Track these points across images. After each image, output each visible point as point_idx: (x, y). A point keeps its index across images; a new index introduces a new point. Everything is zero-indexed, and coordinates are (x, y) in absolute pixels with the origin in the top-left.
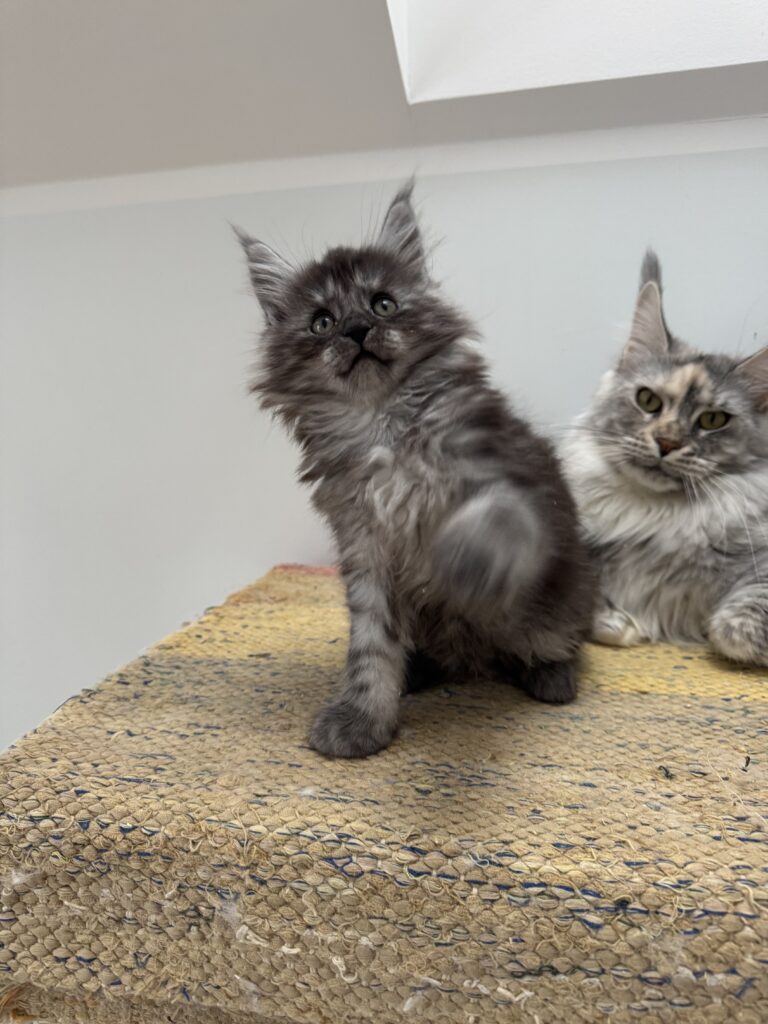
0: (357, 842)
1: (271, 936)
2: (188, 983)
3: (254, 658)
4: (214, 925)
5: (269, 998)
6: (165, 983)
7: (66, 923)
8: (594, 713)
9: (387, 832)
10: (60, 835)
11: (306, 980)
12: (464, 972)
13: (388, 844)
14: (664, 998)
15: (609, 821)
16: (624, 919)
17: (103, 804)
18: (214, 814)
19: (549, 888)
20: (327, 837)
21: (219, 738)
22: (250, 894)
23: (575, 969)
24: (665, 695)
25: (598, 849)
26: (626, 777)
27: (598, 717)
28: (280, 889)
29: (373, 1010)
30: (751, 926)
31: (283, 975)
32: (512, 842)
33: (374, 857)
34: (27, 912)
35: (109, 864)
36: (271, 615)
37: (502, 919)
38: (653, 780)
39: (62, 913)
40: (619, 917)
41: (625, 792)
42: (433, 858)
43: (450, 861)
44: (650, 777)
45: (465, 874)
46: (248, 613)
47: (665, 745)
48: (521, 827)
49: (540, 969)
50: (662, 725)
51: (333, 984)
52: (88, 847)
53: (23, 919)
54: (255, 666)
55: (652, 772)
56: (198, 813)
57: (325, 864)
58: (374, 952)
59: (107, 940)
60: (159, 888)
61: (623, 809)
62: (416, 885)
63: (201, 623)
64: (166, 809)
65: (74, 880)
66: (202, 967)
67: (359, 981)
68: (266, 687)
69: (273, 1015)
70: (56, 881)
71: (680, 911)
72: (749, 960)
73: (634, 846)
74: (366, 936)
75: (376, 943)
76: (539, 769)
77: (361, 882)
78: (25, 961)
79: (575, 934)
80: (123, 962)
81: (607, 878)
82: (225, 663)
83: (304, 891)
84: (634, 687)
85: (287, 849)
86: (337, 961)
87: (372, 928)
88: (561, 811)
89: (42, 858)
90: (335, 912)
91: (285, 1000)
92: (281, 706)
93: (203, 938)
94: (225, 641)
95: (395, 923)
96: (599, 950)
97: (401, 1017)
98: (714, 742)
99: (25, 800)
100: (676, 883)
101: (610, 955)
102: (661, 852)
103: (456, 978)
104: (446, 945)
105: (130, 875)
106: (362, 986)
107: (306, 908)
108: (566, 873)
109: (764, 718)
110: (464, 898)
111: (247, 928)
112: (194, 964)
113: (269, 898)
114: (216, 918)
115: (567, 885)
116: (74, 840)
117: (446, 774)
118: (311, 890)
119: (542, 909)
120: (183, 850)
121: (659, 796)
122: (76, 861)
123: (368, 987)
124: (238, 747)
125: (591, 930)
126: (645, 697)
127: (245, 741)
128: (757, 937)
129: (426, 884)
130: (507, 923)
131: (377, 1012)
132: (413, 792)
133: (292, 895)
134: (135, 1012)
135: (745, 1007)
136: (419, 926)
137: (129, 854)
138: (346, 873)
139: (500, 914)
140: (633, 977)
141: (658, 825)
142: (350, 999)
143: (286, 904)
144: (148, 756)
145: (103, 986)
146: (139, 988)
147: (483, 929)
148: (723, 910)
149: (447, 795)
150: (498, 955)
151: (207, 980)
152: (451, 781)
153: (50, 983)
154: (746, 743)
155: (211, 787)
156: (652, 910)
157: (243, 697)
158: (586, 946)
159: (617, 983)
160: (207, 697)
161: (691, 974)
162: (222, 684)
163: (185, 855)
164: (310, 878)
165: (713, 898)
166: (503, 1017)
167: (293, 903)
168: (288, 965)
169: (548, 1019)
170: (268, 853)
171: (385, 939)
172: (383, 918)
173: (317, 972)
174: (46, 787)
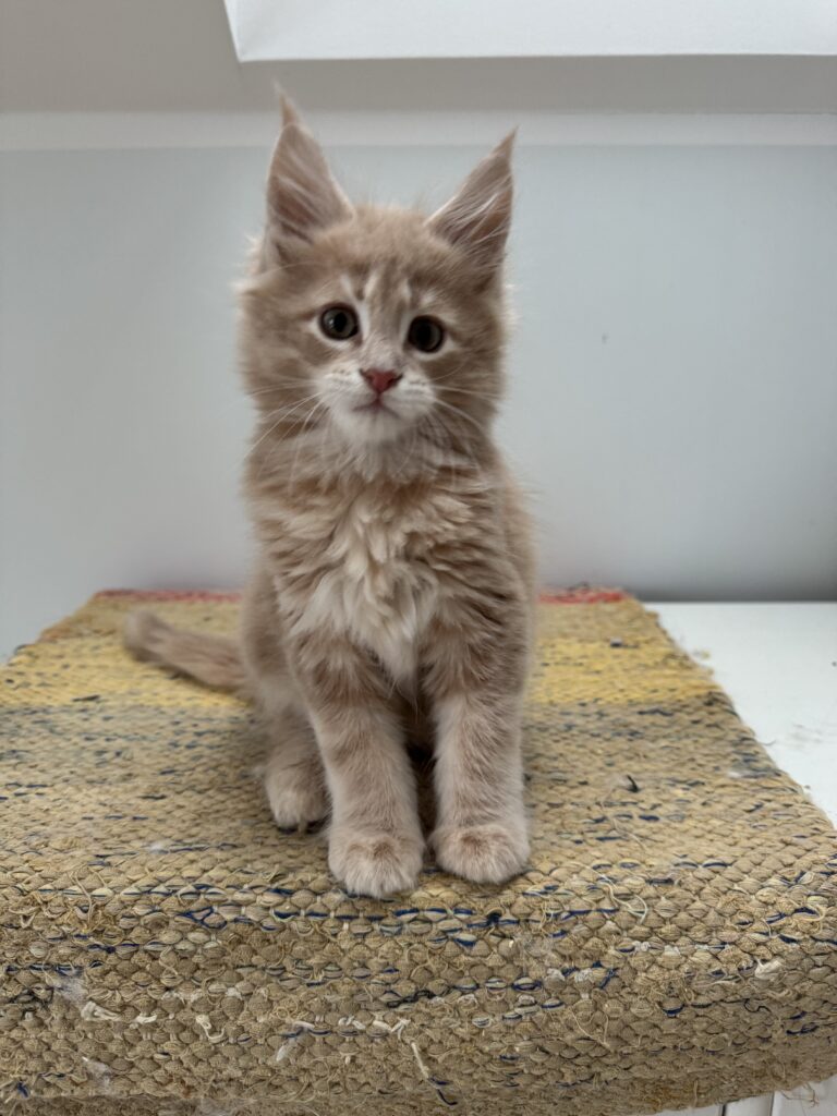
0: (217, 890)
1: (124, 1006)
2: (24, 1077)
3: (79, 703)
4: (53, 1007)
5: (124, 1076)
9: (247, 876)
11: (166, 1050)
12: (337, 1009)
13: (252, 888)
14: (536, 1002)
16: (497, 932)
18: (47, 882)
19: (421, 913)
20: (183, 890)
21: (45, 797)
22: (95, 965)
23: (450, 989)
28: (132, 954)
29: (242, 1069)
30: (612, 920)
31: (138, 1049)
33: (238, 905)
36: (98, 651)
37: (375, 952)
40: (492, 930)
42: (301, 897)
43: (319, 898)
45: (335, 910)
46: (68, 650)
49: (416, 994)
51: (198, 1048)
54: (83, 711)
56: (28, 883)
57: (184, 920)
58: (243, 1002)
62: (283, 928)
63: (11, 665)
66: (40, 1056)
67: (226, 1038)
68: (100, 734)
69: (129, 1095)
71: (548, 915)
72: (612, 951)
74: (233, 987)
75: (244, 992)
77: (224, 933)
79: (449, 955)
81: (478, 893)
82: (45, 711)
83: (160, 952)
85: (138, 910)
86: (201, 1020)
87: (240, 978)
90: (198, 968)
91: (143, 1075)
92: (118, 754)
93: (41, 1024)
94: (43, 685)
95: (264, 969)
96: (473, 966)
97: (273, 1071)
98: (573, 748)
100: (543, 890)
101: (485, 969)
103: (329, 1018)
104: (319, 984)
106: (229, 1043)
107: (163, 970)
108: (438, 896)
109: (618, 719)
110: (335, 935)
111: (94, 1004)
112: (31, 1054)
113: (119, 967)
114: (55, 1000)
115: (439, 907)
118: (170, 948)
119: (416, 935)
120: (11, 926)
123: (236, 1044)
124: (70, 805)
125: (465, 948)
127: (78, 797)
128: (617, 929)
129: (294, 925)
130: (381, 954)
131: (245, 1070)
132: (274, 833)
133: (145, 957)
135: (610, 998)
136: (289, 968)
138: (207, 926)
139: (372, 946)
140: (506, 987)
142: (213, 1061)
143: (141, 969)
147: (356, 964)
148: (587, 908)
150: (372, 988)
151: (48, 1070)
154: (602, 746)
155: (44, 850)
156: (522, 918)
157: (71, 748)
158: (460, 965)
159: (492, 995)
160: (27, 751)
161: (560, 974)
162: (45, 735)
163: (15, 932)
164: (166, 937)
165: (577, 899)
166: (380, 1051)
167: (148, 967)
168: (144, 1037)
169: (426, 1045)
170: (115, 916)
171: (254, 986)
172: (251, 966)
173: (179, 1039)
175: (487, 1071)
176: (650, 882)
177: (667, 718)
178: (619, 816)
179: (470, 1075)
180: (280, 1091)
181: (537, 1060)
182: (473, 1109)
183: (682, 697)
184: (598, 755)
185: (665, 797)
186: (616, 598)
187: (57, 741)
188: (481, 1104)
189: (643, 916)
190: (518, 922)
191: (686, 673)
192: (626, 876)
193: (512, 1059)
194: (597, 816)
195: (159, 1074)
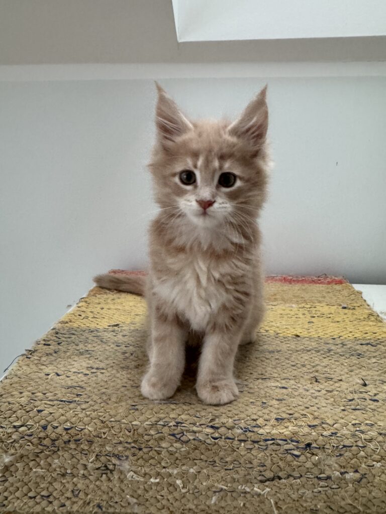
0: (186, 425)
1: (145, 474)
2: (101, 502)
3: (111, 327)
4: (115, 473)
5: (143, 504)
6: (89, 503)
7: (34, 479)
8: (279, 349)
9: (198, 419)
10: (31, 434)
11: (162, 494)
12: (238, 481)
13: (201, 425)
14: (328, 486)
15: (297, 405)
16: (310, 452)
17: (53, 416)
18: (112, 418)
19: (276, 441)
20: (171, 424)
21: (105, 374)
22: (134, 456)
23: (289, 476)
24: (307, 337)
25: (296, 419)
26: (299, 383)
27: (280, 351)
28: (149, 451)
29: (195, 505)
30: (363, 451)
31: (150, 493)
32: (257, 419)
33: (195, 432)
34: (12, 476)
35: (58, 447)
37: (256, 457)
38: (311, 383)
40: (308, 451)
41: (301, 390)
42: (222, 430)
43: (230, 431)
45: (238, 437)
47: (312, 364)
48: (259, 411)
49: (274, 477)
50: (309, 353)
51: (176, 494)
52: (47, 439)
53: (11, 479)
55: (310, 380)
56: (104, 417)
57: (172, 437)
58: (196, 475)
59: (57, 485)
60: (86, 457)
61: (301, 400)
62: (215, 444)
64: (87, 417)
65: (38, 456)
66: (108, 493)
67: (189, 490)
68: (122, 343)
69: (145, 512)
70: (28, 458)
71: (334, 446)
72: (363, 466)
73: (311, 417)
74: (192, 468)
75: (197, 471)
76: (260, 381)
77: (189, 444)
78: (13, 501)
79: (289, 460)
80: (66, 495)
81: (301, 434)
82: (97, 331)
83: (162, 451)
84: (293, 334)
85: (152, 432)
86: (179, 482)
87: (196, 464)
88: (275, 402)
89: (21, 447)
90: (177, 459)
91: (152, 504)
92: (132, 354)
93: (109, 480)
94: (94, 317)
95: (206, 461)
96: (299, 467)
97: (209, 507)
98: (332, 361)
99: (10, 417)
100: (331, 434)
101: (305, 469)
102: (322, 419)
103: (235, 485)
104: (230, 470)
105: (70, 451)
106: (190, 493)
107: (163, 459)
108: (283, 433)
109: (351, 347)
110: (238, 448)
111: (133, 473)
112: (104, 492)
113: (144, 457)
114: (116, 470)
115: (284, 438)
116: (39, 436)
118: (165, 450)
119: (274, 450)
120: (98, 437)
121: (314, 391)
122: (40, 447)
123: (193, 493)
124: (116, 379)
125: (296, 458)
126: (299, 339)
127: (118, 375)
128: (366, 456)
129: (220, 443)
130: (258, 458)
131: (197, 506)
133: (155, 453)
135: (362, 487)
136: (217, 461)
137: (70, 441)
138: (182, 441)
139: (255, 454)
140: (314, 478)
141: (318, 406)
142: (182, 501)
143: (153, 458)
144: (71, 387)
145: (56, 508)
146: (75, 507)
147: (247, 462)
148: (351, 445)
150: (254, 473)
151: (111, 499)
154: (346, 361)
155: (109, 402)
156: (322, 447)
157: (111, 350)
158: (294, 465)
159: (308, 481)
160: (93, 351)
161: (339, 474)
162: (99, 343)
163: (100, 439)
164: (164, 445)
165: (346, 440)
166: (256, 501)
167: (156, 458)
168: (153, 487)
169: (277, 500)
170: (142, 435)
171: (201, 469)
172: (201, 459)
173: (168, 490)
174: (20, 409)
176: (381, 434)
177: (374, 348)
178: (360, 399)
181: (327, 512)
183: (380, 337)
184: (345, 366)
185: (379, 389)
186: (340, 282)
187: (104, 346)
189: (378, 451)
190: (319, 448)
191: (380, 324)
192: (369, 431)
193: (316, 510)
194: (349, 398)
195: (159, 504)
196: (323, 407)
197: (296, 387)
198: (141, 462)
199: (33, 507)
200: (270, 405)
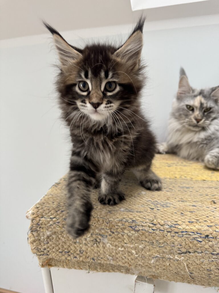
0: (138, 222)
1: (116, 246)
2: (94, 257)
5: (116, 260)
6: (88, 257)
7: (61, 243)
8: (192, 186)
9: (144, 219)
10: (59, 222)
11: (125, 256)
12: (166, 253)
13: (146, 222)
14: (218, 258)
15: (201, 215)
16: (208, 240)
18: (99, 216)
19: (188, 233)
20: (129, 221)
22: (110, 236)
23: (195, 252)
24: (210, 181)
25: (200, 223)
26: (204, 204)
28: (118, 234)
29: (142, 263)
31: (119, 255)
32: (178, 221)
33: (142, 226)
34: (51, 241)
37: (176, 240)
39: (60, 241)
40: (207, 239)
41: (204, 208)
42: (158, 226)
43: (162, 227)
44: (210, 203)
45: (166, 230)
47: (212, 195)
48: (179, 217)
49: (186, 252)
50: (211, 189)
51: (132, 257)
53: (50, 243)
55: (210, 202)
57: (130, 228)
58: (143, 249)
59: (72, 247)
60: (86, 235)
61: (204, 212)
62: (154, 233)
65: (63, 233)
66: (97, 253)
67: (139, 256)
69: (116, 264)
70: (58, 233)
73: (209, 221)
74: (141, 245)
75: (143, 247)
76: (180, 202)
77: (139, 232)
78: (52, 253)
79: (195, 243)
80: (77, 252)
81: (203, 230)
83: (124, 235)
84: (202, 179)
85: (119, 224)
86: (134, 252)
87: (143, 243)
88: (188, 213)
89: (54, 228)
90: (132, 240)
91: (120, 261)
93: (98, 247)
95: (148, 242)
96: (201, 247)
97: (150, 264)
99: (48, 213)
101: (204, 248)
102: (216, 223)
103: (164, 255)
104: (162, 247)
106: (140, 257)
107: (125, 239)
108: (192, 229)
110: (166, 236)
111: (110, 244)
112: (95, 253)
113: (115, 237)
114: (101, 242)
115: (193, 232)
116: (63, 223)
117: (157, 204)
118: (126, 234)
119: (187, 238)
121: (213, 208)
122: (63, 228)
123: (141, 257)
125: (199, 242)
126: (205, 181)
129: (156, 232)
130: (178, 241)
131: (143, 263)
132: (149, 209)
133: (121, 235)
134: (79, 264)
136: (155, 242)
138: (135, 230)
139: (176, 239)
140: (210, 253)
141: (214, 216)
142: (136, 260)
143: (119, 238)
145: (72, 258)
146: (81, 259)
147: (171, 243)
149: (158, 210)
150: (175, 249)
151: (99, 256)
152: (158, 206)
153: (58, 258)
156: (215, 237)
158: (198, 246)
159: (206, 255)
163: (93, 226)
164: (126, 231)
166: (176, 263)
167: (122, 238)
168: (120, 252)
169: (188, 264)
170: (114, 225)
171: (146, 246)
172: (146, 241)
173: (128, 254)
174: (53, 210)
175: (203, 272)
179: (199, 272)
180: (151, 269)
181: (217, 272)
182: (198, 280)
188: (200, 280)
193: (210, 270)
195: (123, 261)
196: (217, 217)
197: (202, 206)
198: (113, 239)
199: (61, 257)
200: (185, 214)
